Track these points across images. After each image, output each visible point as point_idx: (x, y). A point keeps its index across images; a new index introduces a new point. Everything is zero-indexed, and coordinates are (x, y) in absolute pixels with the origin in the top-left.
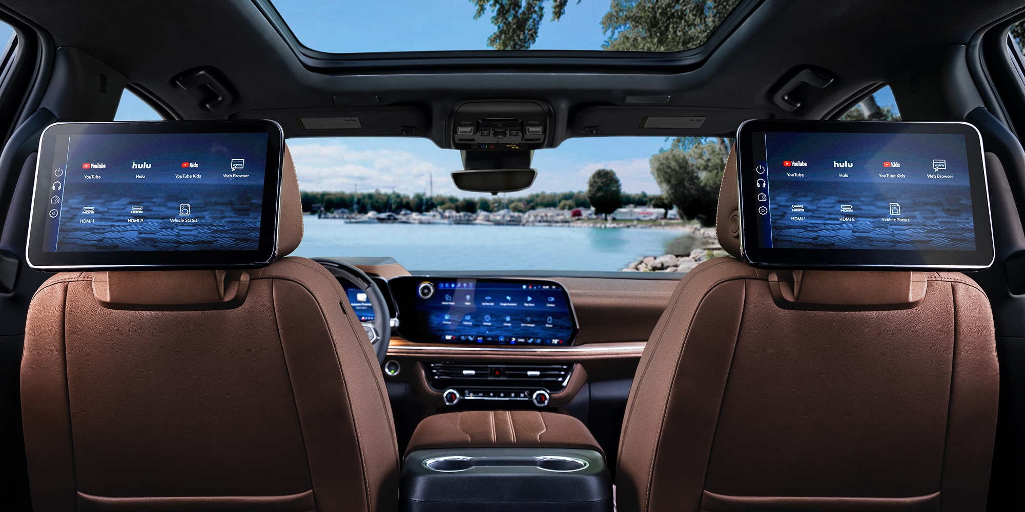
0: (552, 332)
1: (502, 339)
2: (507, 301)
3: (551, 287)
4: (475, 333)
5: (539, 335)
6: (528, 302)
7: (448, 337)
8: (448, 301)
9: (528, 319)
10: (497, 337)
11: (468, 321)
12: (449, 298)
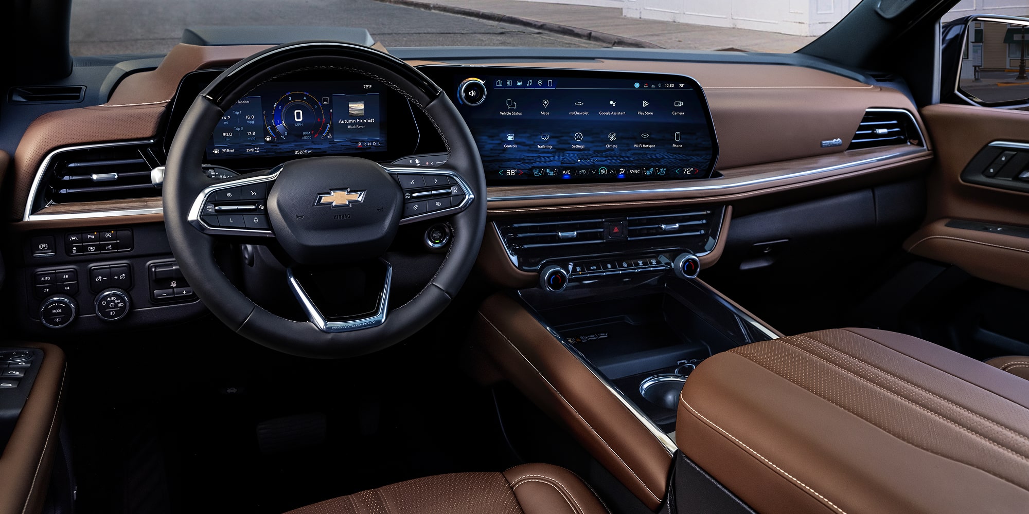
0: (682, 157)
1: (603, 172)
2: (611, 108)
3: (677, 86)
4: (559, 164)
5: (663, 162)
6: (644, 110)
7: (511, 173)
8: (511, 110)
9: (645, 136)
10: (596, 167)
11: (546, 142)
12: (513, 105)
